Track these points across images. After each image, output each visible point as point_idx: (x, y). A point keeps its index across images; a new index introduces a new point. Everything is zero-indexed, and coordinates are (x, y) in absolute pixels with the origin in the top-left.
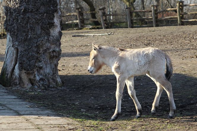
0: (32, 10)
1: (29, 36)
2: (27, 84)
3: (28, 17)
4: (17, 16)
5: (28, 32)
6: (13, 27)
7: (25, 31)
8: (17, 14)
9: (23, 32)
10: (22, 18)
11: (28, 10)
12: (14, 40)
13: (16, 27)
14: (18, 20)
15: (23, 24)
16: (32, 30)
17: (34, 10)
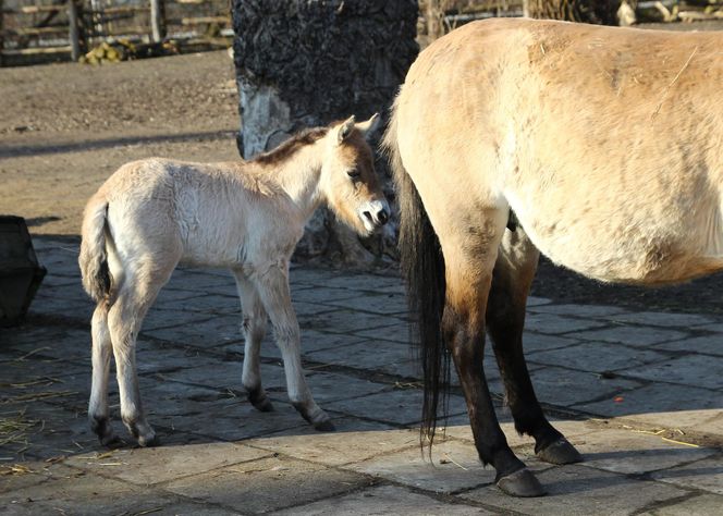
0: (368, 8)
1: (356, 95)
2: (359, 253)
3: (356, 33)
4: (317, 30)
5: (352, 81)
6: (296, 67)
7: (343, 78)
8: (316, 22)
9: (336, 82)
10: (336, 36)
11: (357, 8)
12: (300, 110)
13: (309, 68)
14: (316, 44)
15: (336, 56)
16: (365, 75)
17: (373, 10)
